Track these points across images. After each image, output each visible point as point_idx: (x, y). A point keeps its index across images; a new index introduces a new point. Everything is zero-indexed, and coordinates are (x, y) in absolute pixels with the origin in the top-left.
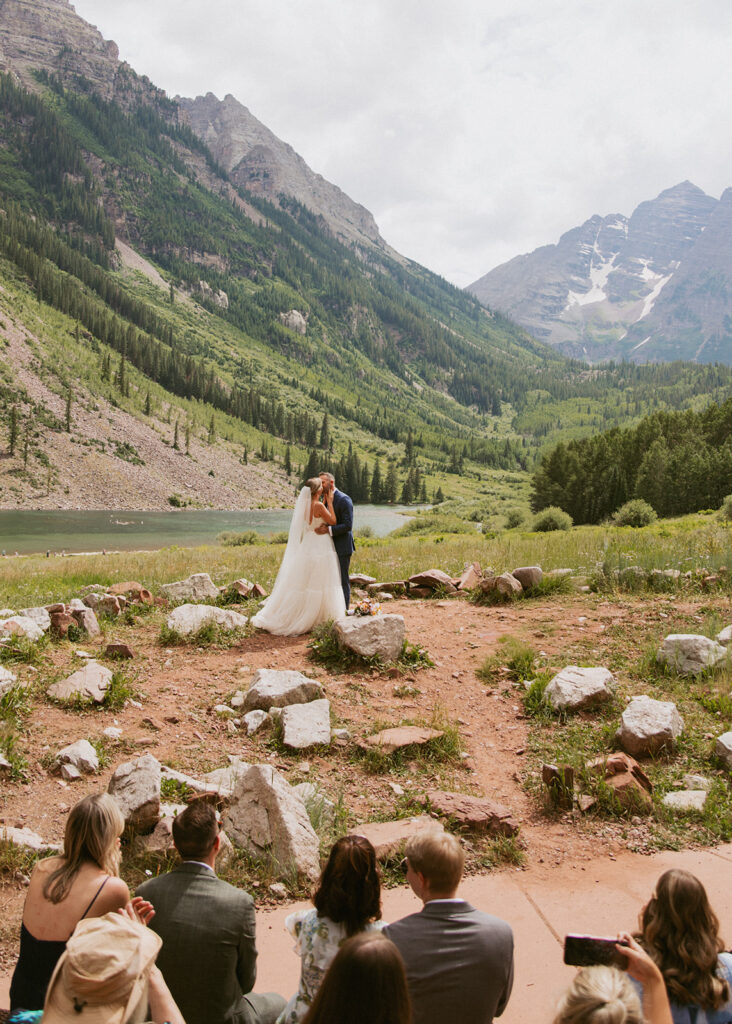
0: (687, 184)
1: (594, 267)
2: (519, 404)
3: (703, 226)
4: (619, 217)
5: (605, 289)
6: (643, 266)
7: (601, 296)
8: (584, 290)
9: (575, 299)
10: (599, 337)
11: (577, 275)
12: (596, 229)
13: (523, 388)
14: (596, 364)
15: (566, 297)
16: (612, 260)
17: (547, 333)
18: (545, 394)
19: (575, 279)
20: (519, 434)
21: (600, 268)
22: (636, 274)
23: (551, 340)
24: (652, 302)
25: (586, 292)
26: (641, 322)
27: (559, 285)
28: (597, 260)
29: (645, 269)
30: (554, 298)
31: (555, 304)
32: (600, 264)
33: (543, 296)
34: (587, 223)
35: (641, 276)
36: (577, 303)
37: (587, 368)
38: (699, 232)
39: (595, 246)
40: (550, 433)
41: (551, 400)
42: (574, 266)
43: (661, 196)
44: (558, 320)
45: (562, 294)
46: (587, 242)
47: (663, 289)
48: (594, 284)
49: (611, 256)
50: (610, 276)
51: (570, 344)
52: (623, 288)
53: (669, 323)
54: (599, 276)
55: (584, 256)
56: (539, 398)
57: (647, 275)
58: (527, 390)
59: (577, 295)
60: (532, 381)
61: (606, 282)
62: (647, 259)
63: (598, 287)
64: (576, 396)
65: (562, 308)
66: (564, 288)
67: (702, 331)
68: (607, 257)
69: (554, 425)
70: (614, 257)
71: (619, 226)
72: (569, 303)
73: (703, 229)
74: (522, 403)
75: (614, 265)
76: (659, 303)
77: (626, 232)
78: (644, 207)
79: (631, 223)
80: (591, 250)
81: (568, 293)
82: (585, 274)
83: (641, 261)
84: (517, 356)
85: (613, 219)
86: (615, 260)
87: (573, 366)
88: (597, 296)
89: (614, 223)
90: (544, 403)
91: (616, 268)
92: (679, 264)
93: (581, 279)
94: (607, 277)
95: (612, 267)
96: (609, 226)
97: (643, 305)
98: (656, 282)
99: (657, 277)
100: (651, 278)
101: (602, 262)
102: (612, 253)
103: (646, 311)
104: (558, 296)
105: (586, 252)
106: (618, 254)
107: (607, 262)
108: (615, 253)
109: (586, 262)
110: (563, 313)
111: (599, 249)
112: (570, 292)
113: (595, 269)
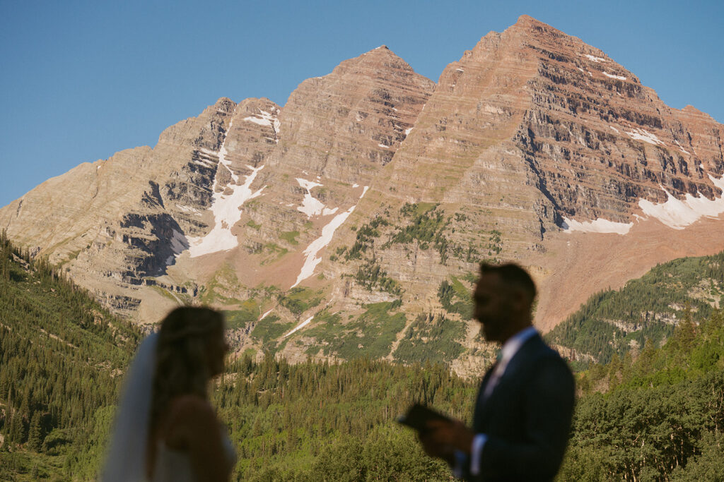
1: (219, 190)
3: (409, 126)
4: (266, 104)
5: (237, 230)
6: (305, 191)
7: (229, 242)
8: (199, 229)
9: (181, 244)
11: (189, 203)
12: (224, 123)
15: (167, 242)
16: (250, 180)
17: (132, 304)
19: (185, 209)
21: (229, 192)
22: (292, 205)
24: (317, 256)
25: (203, 234)
26: (298, 291)
28: (227, 180)
29: (308, 197)
31: (148, 254)
32: (229, 185)
33: (127, 239)
35: (300, 208)
36: (187, 253)
38: (403, 136)
39: (222, 154)
42: (184, 188)
46: (208, 147)
47: (339, 233)
48: (218, 221)
49: (248, 172)
50: (247, 208)
52: (270, 229)
53: (347, 292)
54: (227, 206)
55: (203, 170)
57: (311, 207)
61: (238, 218)
62: (310, 179)
63: (225, 226)
65: (159, 261)
66: (164, 225)
67: (403, 309)
68: (242, 172)
70: (254, 175)
71: (265, 120)
72: (172, 253)
73: (408, 130)
75: (254, 187)
76: (335, 254)
77: (277, 130)
78: (310, 89)
80: (215, 160)
81: (170, 235)
82: (203, 202)
83: (302, 182)
86: (256, 180)
88: (222, 242)
89: (256, 114)
91: (258, 193)
92: (366, 188)
93: (194, 210)
94: (240, 208)
95: (250, 191)
96: (246, 119)
97: (302, 261)
98: (328, 219)
99: (327, 212)
100: (318, 213)
101: (234, 183)
102: (251, 167)
103: (307, 272)
104: (152, 238)
105: (206, 163)
106: (262, 168)
107: (241, 183)
108: (256, 166)
109: (205, 180)
110: (161, 269)
111: (228, 157)
112: (176, 233)
113: (221, 194)
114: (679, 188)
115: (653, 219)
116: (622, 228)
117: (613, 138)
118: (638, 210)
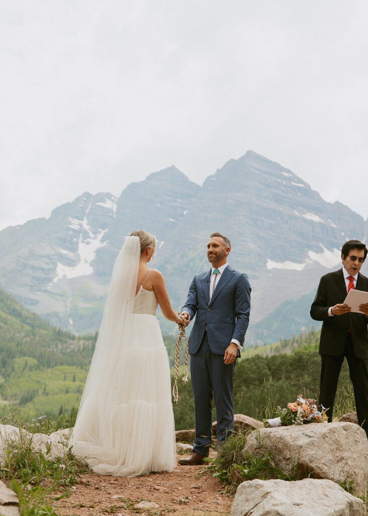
0: (173, 169)
1: (83, 242)
2: (6, 370)
3: (186, 209)
4: (109, 196)
5: (92, 264)
7: (89, 270)
8: (71, 263)
9: (62, 270)
10: (85, 309)
11: (66, 249)
12: (86, 205)
13: (11, 355)
14: (82, 335)
15: (54, 269)
16: (100, 236)
17: (35, 303)
18: (32, 361)
19: (64, 252)
20: (6, 399)
21: (88, 243)
23: (39, 310)
25: (74, 266)
27: (48, 257)
28: (86, 236)
30: (43, 270)
31: (44, 276)
32: (88, 239)
33: (33, 267)
34: (78, 199)
36: (65, 276)
37: (73, 338)
38: (182, 215)
39: (85, 223)
40: (36, 400)
41: (38, 368)
42: (63, 240)
43: (148, 178)
44: (46, 291)
45: (51, 266)
48: (82, 258)
49: (99, 233)
50: (98, 252)
51: (56, 315)
54: (88, 250)
55: (74, 230)
56: (26, 365)
58: (14, 357)
59: (66, 269)
60: (19, 348)
61: (93, 258)
63: (86, 261)
64: (62, 364)
65: (50, 280)
66: (52, 260)
68: (96, 233)
69: (40, 392)
70: (102, 234)
71: (108, 204)
72: (57, 275)
73: (185, 212)
74: (9, 369)
75: (102, 241)
77: (115, 210)
78: (133, 188)
80: (81, 225)
81: (56, 265)
82: (74, 248)
84: (6, 323)
85: (102, 197)
86: (103, 237)
87: (61, 336)
88: (84, 269)
89: (104, 201)
90: (31, 369)
91: (104, 244)
92: (162, 243)
93: (70, 253)
94: (95, 252)
95: (100, 243)
96: (98, 204)
101: (90, 238)
102: (100, 230)
104: (46, 267)
105: (76, 227)
106: (106, 230)
107: (95, 238)
108: (103, 229)
109: (76, 237)
110: (51, 284)
111: (88, 224)
112: (59, 264)
113: (84, 244)
116: (299, 267)
117: (296, 218)
118: (308, 257)
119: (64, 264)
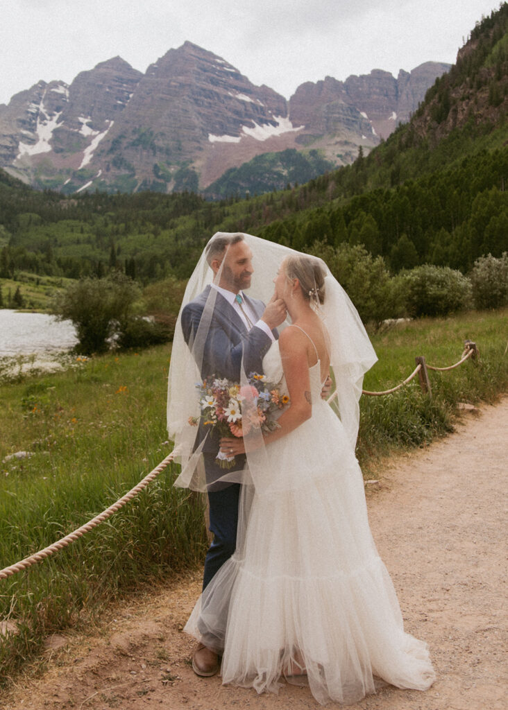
0: (118, 59)
1: (40, 123)
2: (12, 226)
3: (131, 93)
4: (62, 83)
5: (50, 142)
6: (82, 124)
7: (48, 148)
8: (32, 141)
9: (24, 149)
10: (47, 181)
11: (27, 129)
12: (42, 91)
15: (17, 148)
16: (55, 118)
19: (25, 132)
21: (45, 124)
22: (76, 130)
24: (91, 153)
25: (35, 144)
26: (83, 170)
27: (11, 136)
28: (43, 118)
29: (84, 126)
30: (6, 147)
31: (9, 153)
32: (45, 121)
34: (35, 87)
35: (80, 132)
36: (27, 153)
38: (128, 98)
39: (41, 106)
42: (24, 122)
43: (96, 67)
45: (14, 144)
46: (35, 102)
47: (101, 143)
48: (41, 137)
49: (55, 115)
50: (55, 132)
52: (67, 142)
53: (108, 169)
54: (45, 131)
55: (32, 113)
56: (30, 220)
57: (86, 131)
59: (27, 146)
61: (51, 137)
62: (86, 117)
63: (44, 140)
65: (14, 157)
66: (15, 139)
67: (136, 177)
68: (51, 115)
70: (58, 116)
71: (61, 90)
72: (20, 153)
73: (131, 96)
75: (58, 122)
76: (97, 154)
77: (67, 95)
78: (83, 76)
79: (70, 88)
80: (38, 109)
81: (18, 144)
82: (33, 128)
83: (81, 119)
85: (56, 84)
86: (59, 119)
88: (43, 147)
89: (57, 88)
90: (37, 224)
91: (60, 125)
92: (112, 122)
93: (29, 133)
94: (52, 132)
95: (56, 124)
96: (53, 90)
97: (83, 156)
98: (94, 137)
99: (94, 133)
100: (89, 134)
101: (47, 119)
102: (55, 113)
103: (86, 161)
104: (11, 145)
105: (34, 111)
106: (61, 113)
107: (51, 120)
108: (58, 112)
109: (34, 119)
110: (15, 161)
111: (44, 108)
112: (20, 143)
113: (41, 125)
114: (262, 122)
115: (250, 136)
116: (236, 140)
117: (230, 98)
118: (242, 131)
119: (25, 143)
